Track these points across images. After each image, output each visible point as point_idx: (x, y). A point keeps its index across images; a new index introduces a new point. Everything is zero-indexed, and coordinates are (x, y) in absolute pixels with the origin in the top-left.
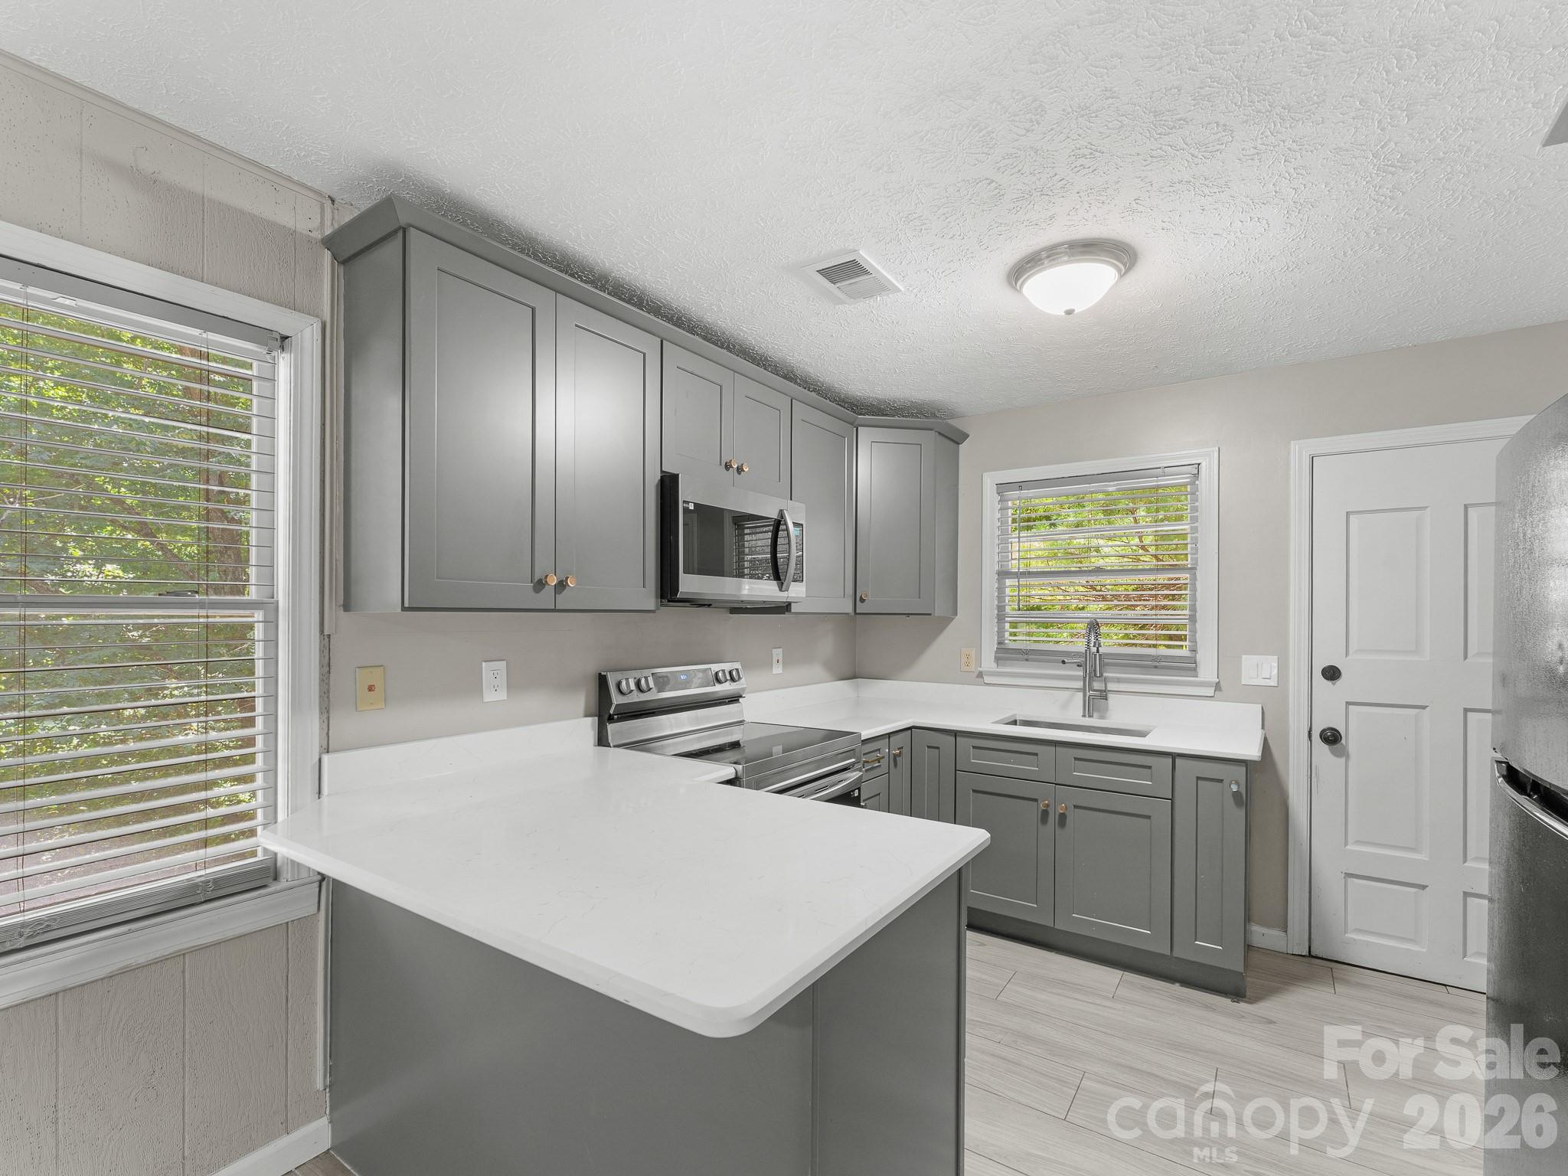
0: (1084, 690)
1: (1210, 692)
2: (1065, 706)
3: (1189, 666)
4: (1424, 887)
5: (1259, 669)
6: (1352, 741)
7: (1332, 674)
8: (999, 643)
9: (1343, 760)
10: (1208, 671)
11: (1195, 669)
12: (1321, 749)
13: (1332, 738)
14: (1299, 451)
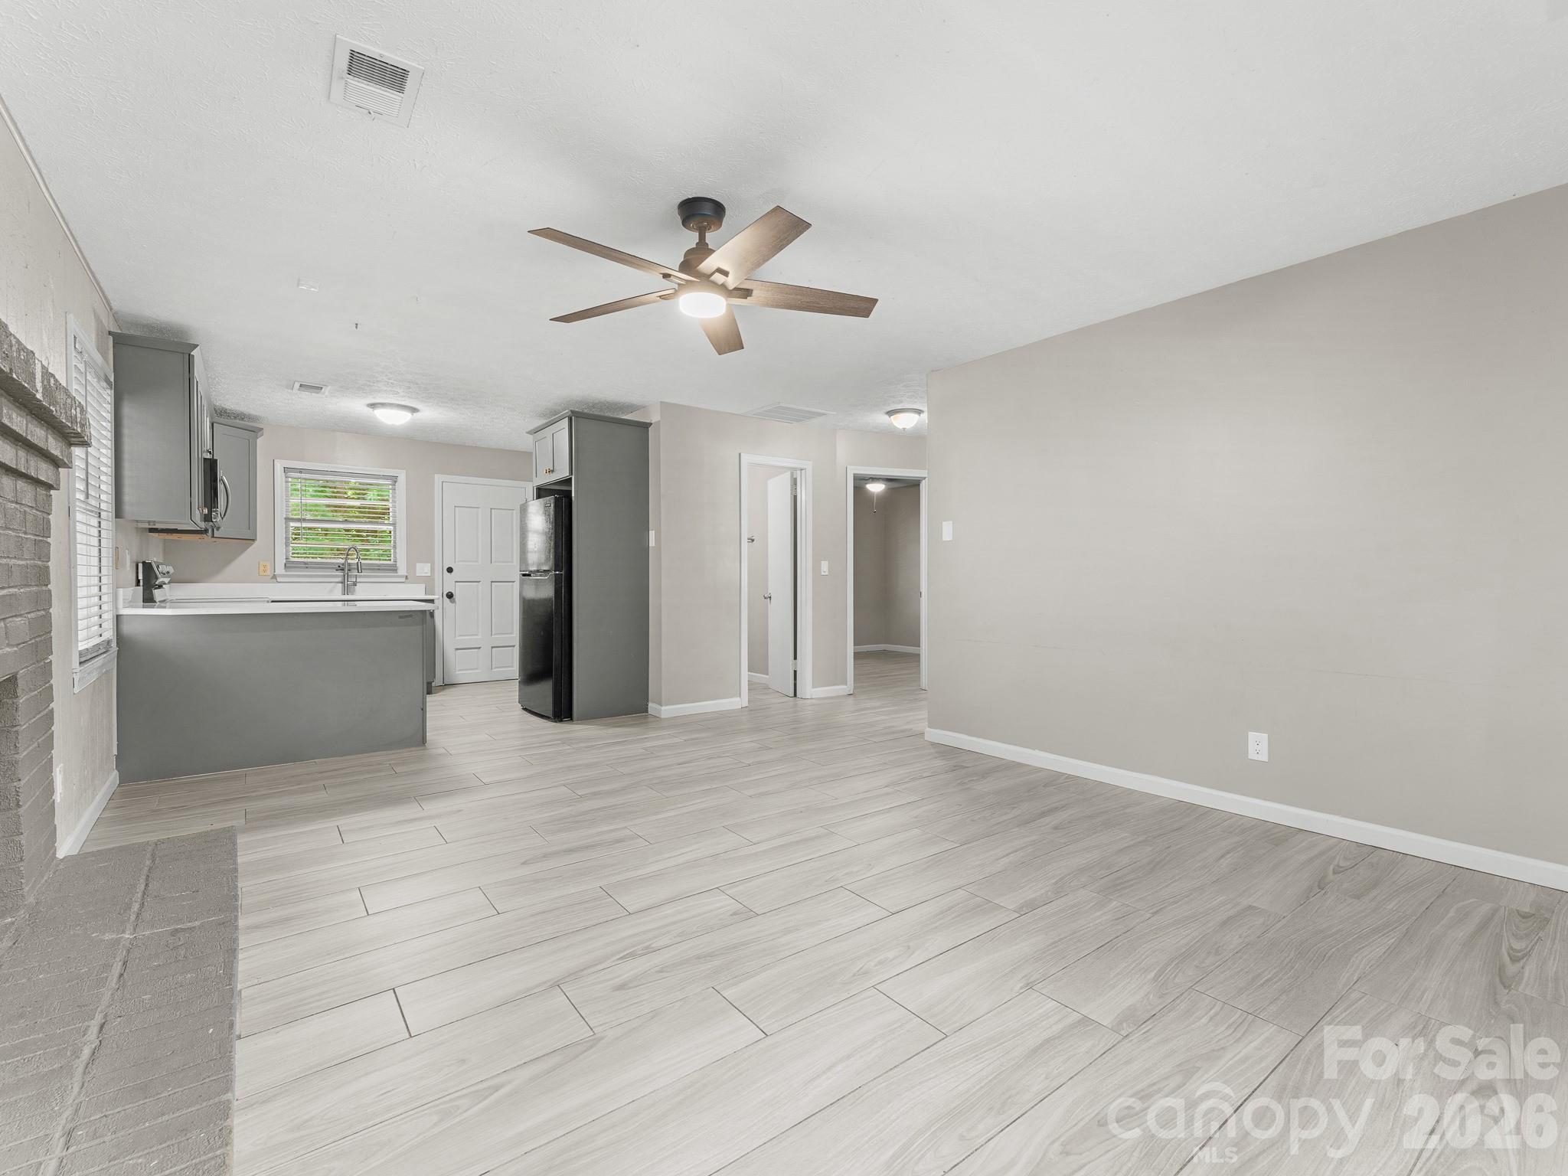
0: (343, 583)
1: (403, 580)
2: (331, 591)
3: (393, 569)
4: (480, 648)
5: (423, 569)
6: (457, 597)
7: (450, 570)
8: (286, 559)
9: (454, 605)
10: (402, 570)
11: (396, 570)
12: (447, 600)
13: (450, 596)
14: (438, 478)
